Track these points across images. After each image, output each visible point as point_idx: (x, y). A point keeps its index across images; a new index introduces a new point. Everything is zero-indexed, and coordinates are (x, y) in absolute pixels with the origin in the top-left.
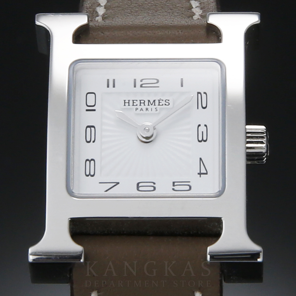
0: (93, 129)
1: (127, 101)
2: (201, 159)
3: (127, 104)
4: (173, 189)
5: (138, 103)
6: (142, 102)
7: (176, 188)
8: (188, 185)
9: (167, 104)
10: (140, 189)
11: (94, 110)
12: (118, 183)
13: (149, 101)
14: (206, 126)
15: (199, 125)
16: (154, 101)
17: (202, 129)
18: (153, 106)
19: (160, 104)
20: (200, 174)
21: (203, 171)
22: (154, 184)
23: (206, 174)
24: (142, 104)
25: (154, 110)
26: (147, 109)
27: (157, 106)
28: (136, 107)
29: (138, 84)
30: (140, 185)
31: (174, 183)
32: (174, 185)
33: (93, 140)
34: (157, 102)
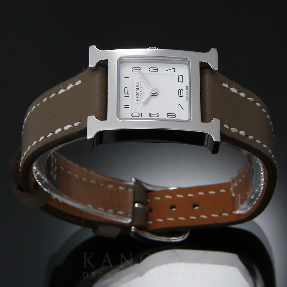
0: (151, 114)
1: (137, 100)
2: (167, 71)
3: (138, 100)
4: (182, 82)
5: (137, 95)
6: (137, 94)
7: (181, 81)
8: (180, 76)
9: (138, 83)
10: (182, 95)
11: (141, 113)
12: (179, 104)
13: (136, 91)
14: (150, 68)
15: (150, 71)
16: (136, 89)
17: (151, 69)
18: (139, 89)
19: (138, 86)
20: (174, 71)
21: (173, 70)
22: (179, 90)
23: (174, 69)
24: (138, 94)
25: (141, 89)
26: (141, 92)
27: (139, 88)
28: (140, 96)
29: (127, 95)
30: (180, 95)
31: (179, 82)
33: (157, 114)
34: (137, 88)
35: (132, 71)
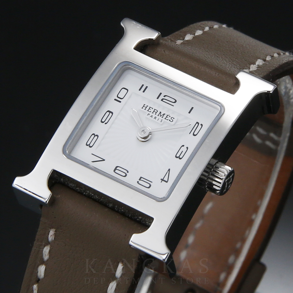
0: (111, 114)
1: (146, 106)
2: (169, 170)
3: (144, 108)
4: (138, 182)
5: (152, 110)
6: (155, 111)
7: (140, 182)
8: (150, 184)
9: (171, 121)
10: (116, 171)
11: (120, 102)
12: (104, 160)
13: (161, 112)
14: (187, 148)
15: (183, 146)
16: (164, 114)
17: (184, 149)
18: (160, 118)
19: (167, 118)
20: (162, 180)
21: (166, 179)
22: (128, 172)
23: (167, 182)
24: (154, 113)
25: (160, 120)
26: (155, 118)
27: (163, 119)
28: (149, 113)
29: (162, 97)
30: (118, 168)
31: (141, 178)
32: (140, 180)
33: (106, 122)
34: (165, 116)
35: (197, 123)
